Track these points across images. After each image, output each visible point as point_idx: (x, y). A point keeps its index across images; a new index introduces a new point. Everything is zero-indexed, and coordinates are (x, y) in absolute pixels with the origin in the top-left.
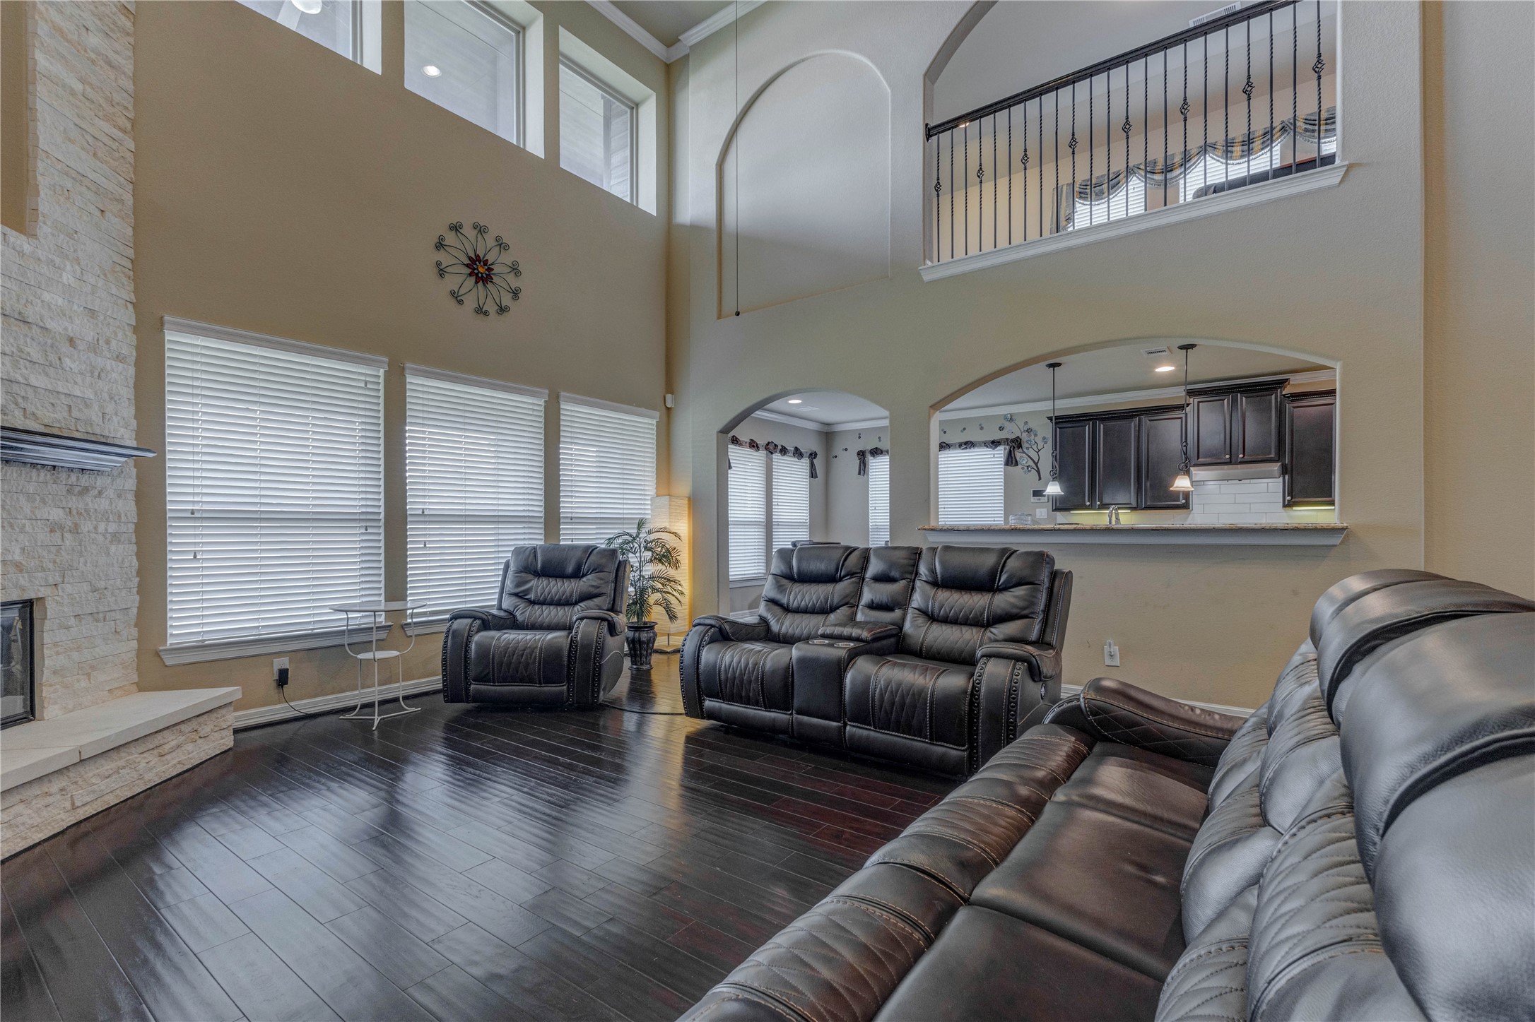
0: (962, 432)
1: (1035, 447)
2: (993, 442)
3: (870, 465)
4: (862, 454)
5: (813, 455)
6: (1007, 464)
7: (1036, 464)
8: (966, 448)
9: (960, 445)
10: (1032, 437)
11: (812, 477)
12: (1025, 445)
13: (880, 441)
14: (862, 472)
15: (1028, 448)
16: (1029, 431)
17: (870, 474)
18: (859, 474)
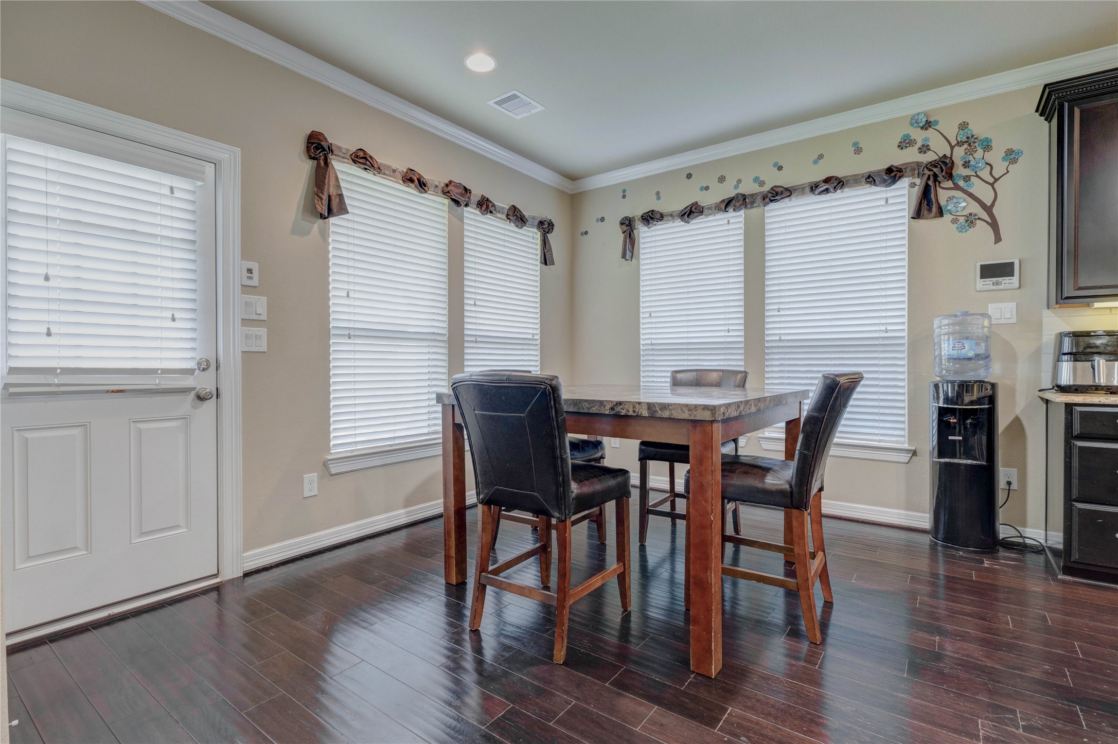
0: (815, 162)
1: (985, 174)
2: (889, 170)
3: (641, 241)
4: (628, 225)
5: (546, 227)
6: (918, 214)
7: (988, 209)
8: (827, 191)
9: (814, 187)
10: (979, 153)
11: (546, 264)
12: (959, 171)
13: (659, 198)
14: (628, 254)
15: (967, 179)
16: (969, 142)
17: (641, 257)
18: (624, 256)
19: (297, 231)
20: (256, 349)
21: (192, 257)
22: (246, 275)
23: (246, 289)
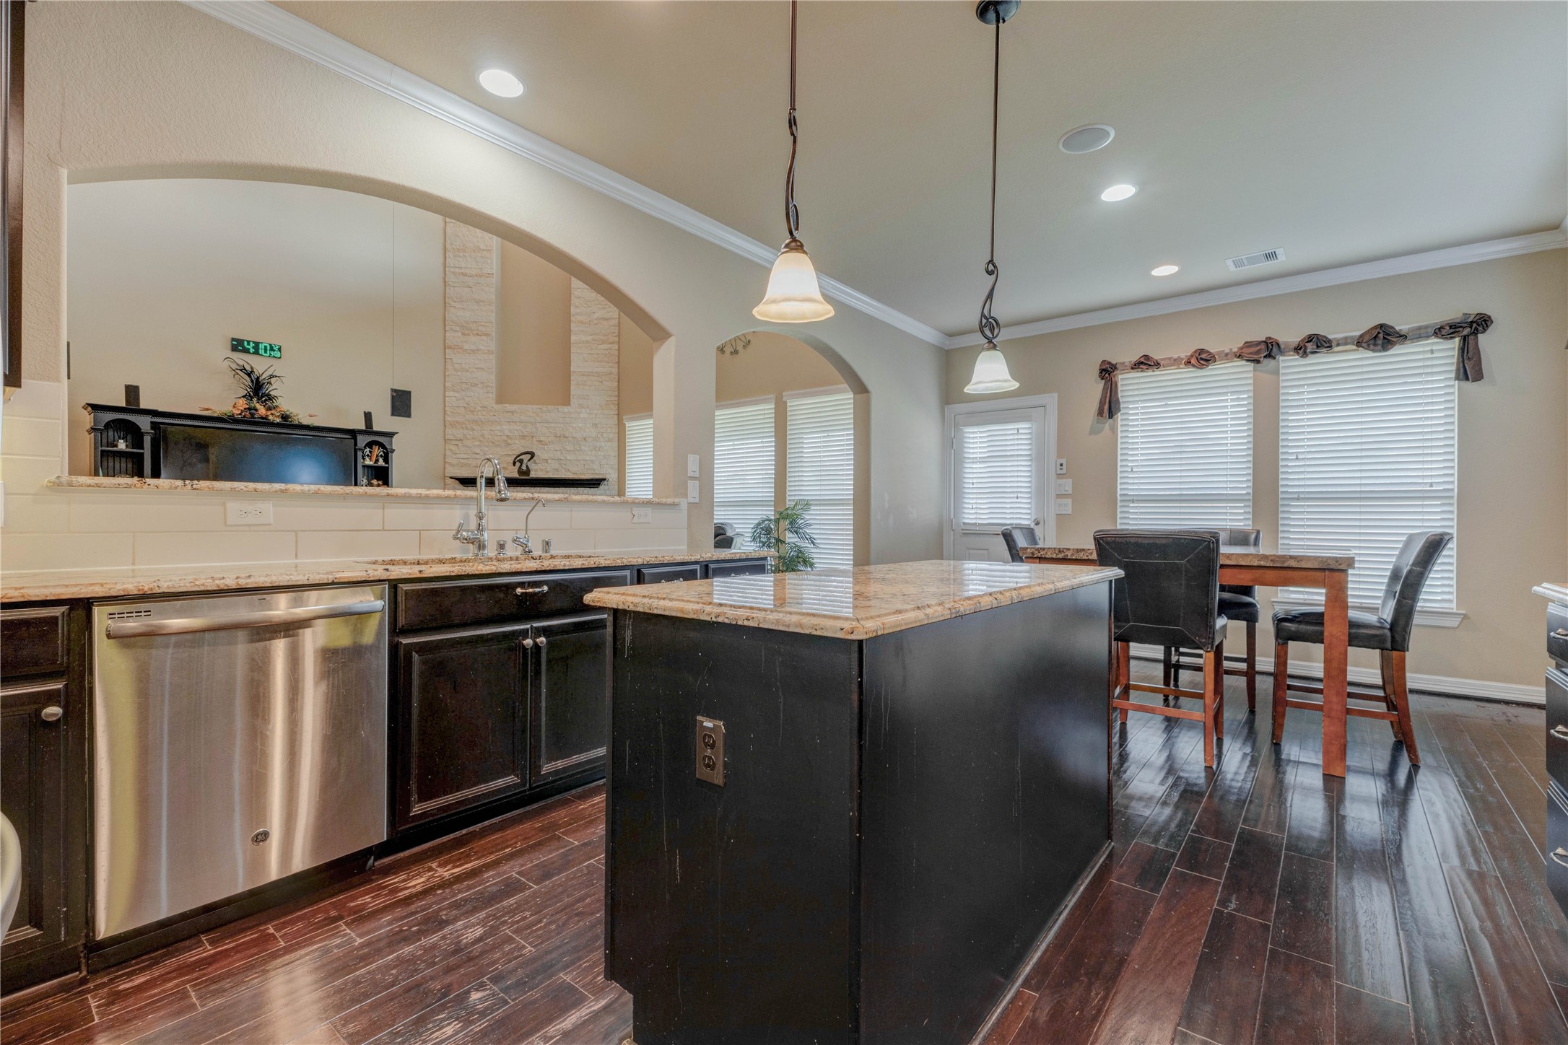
19: (1093, 431)
20: (1064, 513)
21: (1030, 463)
22: (1059, 467)
23: (1059, 476)
